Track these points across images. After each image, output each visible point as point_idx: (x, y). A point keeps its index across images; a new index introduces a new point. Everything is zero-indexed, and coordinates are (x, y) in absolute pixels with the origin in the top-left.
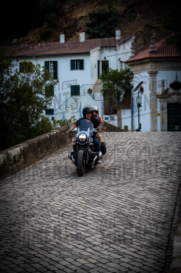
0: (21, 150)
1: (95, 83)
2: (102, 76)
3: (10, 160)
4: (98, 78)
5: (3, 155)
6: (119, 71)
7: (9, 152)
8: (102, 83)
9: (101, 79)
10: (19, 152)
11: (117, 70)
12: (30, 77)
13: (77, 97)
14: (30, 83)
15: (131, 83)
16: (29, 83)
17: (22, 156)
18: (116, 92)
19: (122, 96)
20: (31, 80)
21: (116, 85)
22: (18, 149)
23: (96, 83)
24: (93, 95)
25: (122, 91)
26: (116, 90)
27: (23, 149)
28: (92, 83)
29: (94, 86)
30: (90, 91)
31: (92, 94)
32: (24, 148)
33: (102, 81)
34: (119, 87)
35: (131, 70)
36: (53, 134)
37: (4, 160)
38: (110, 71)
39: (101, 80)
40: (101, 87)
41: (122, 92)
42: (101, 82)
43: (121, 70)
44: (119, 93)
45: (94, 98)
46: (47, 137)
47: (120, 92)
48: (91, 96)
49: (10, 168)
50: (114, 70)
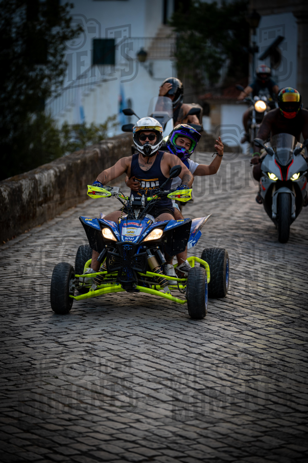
0: (56, 176)
1: (154, 35)
2: (175, 17)
3: (38, 193)
4: (165, 22)
5: (29, 182)
6: (219, 6)
7: (37, 176)
8: (174, 36)
9: (172, 25)
10: (53, 179)
11: (215, 4)
12: (13, 16)
13: (108, 69)
14: (14, 30)
15: (253, 38)
16: (10, 31)
17: (57, 189)
18: (210, 61)
19: (223, 72)
20: (16, 23)
21: (209, 44)
22: (52, 172)
23: (158, 34)
24: (151, 65)
25: (224, 57)
26: (210, 56)
27: (58, 174)
28: (148, 35)
29: (153, 44)
30: (143, 56)
31: (147, 63)
32: (60, 172)
33: (176, 31)
34: (217, 46)
35: (251, 7)
36: (108, 147)
37: (30, 193)
38: (196, 5)
39: (173, 28)
40: (169, 45)
41: (224, 61)
42: (172, 34)
43: (224, 3)
44: (218, 64)
45: (151, 73)
46: (97, 153)
47: (220, 59)
48: (146, 67)
49: (38, 209)
50: (206, 4)
